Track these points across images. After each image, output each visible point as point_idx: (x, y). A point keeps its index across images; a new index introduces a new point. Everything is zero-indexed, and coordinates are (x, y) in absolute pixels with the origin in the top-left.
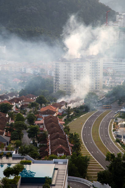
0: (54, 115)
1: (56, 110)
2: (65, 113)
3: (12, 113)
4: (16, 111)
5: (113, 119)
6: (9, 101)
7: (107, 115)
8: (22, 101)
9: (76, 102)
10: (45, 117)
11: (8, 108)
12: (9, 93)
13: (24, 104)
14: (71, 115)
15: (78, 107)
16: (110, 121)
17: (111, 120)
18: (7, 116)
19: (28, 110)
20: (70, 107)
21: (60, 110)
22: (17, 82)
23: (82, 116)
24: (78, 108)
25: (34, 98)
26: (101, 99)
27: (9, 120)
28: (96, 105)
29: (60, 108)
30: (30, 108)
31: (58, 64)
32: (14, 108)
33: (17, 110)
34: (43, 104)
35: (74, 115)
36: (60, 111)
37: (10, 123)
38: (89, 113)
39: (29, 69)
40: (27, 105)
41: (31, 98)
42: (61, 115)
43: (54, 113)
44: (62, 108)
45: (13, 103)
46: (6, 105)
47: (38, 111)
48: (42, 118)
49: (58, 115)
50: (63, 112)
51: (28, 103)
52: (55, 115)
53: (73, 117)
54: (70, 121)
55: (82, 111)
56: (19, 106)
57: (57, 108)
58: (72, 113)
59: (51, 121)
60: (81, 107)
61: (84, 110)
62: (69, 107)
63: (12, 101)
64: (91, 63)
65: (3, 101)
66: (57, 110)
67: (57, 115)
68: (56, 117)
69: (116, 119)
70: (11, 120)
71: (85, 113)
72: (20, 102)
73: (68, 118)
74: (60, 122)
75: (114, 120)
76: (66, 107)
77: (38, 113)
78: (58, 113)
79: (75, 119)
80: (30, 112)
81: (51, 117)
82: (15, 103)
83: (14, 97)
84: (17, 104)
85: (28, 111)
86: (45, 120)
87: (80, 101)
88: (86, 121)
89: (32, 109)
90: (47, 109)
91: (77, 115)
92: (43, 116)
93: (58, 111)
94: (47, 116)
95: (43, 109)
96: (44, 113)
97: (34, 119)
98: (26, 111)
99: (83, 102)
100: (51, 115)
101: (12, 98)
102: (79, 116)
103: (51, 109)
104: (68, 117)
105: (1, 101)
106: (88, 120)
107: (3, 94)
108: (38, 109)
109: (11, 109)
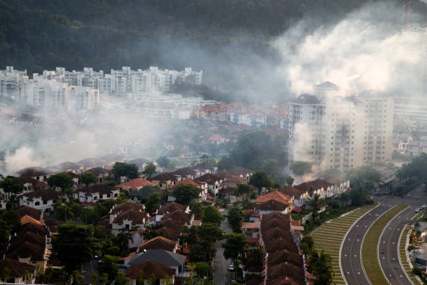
0: (283, 212)
1: (288, 201)
2: (307, 207)
3: (199, 205)
4: (207, 201)
5: (411, 223)
6: (196, 180)
7: (397, 215)
8: (221, 181)
9: (332, 187)
10: (263, 215)
11: (191, 194)
12: (199, 163)
13: (225, 187)
14: (321, 213)
15: (337, 196)
16: (405, 228)
17: (406, 225)
18: (188, 210)
19: (233, 199)
20: (319, 196)
21: (296, 202)
22: (218, 143)
23: (343, 215)
24: (336, 198)
25: (248, 175)
26: (387, 181)
27: (190, 219)
28: (376, 193)
29: (297, 198)
30: (237, 195)
31: (299, 106)
32: (203, 196)
33: (211, 198)
34: (264, 188)
35: (328, 213)
36: (298, 204)
37: (190, 227)
38: (359, 209)
39: (243, 116)
40: (232, 189)
41: (241, 176)
42: (297, 213)
43: (284, 206)
44: (301, 197)
45: (204, 184)
46: (188, 188)
47: (253, 201)
48: (259, 217)
49: (293, 212)
50: (304, 205)
51: (234, 186)
52: (286, 212)
53: (324, 217)
54: (318, 224)
55: (345, 204)
56: (216, 191)
57: (291, 196)
58: (324, 209)
59: (274, 225)
60: (343, 197)
61: (350, 203)
62: (317, 197)
63: (203, 179)
64: (367, 106)
65: (184, 179)
66: (291, 201)
67: (290, 211)
68: (287, 216)
69: (417, 225)
70: (195, 219)
71: (351, 210)
72: (217, 183)
73: (314, 219)
74: (293, 228)
75: (413, 226)
76: (311, 196)
77: (251, 206)
78: (292, 208)
79: (328, 222)
80: (235, 204)
81: (275, 216)
82: (206, 185)
83: (207, 171)
84: (211, 187)
85: (232, 202)
86: (263, 222)
87: (342, 184)
88: (352, 226)
89: (240, 199)
90: (270, 199)
91: (333, 214)
92: (262, 213)
93: (294, 203)
94: (269, 212)
95: (261, 199)
96: (264, 207)
97: (241, 219)
98: (227, 201)
99: (348, 186)
100: (276, 212)
101: (203, 174)
102: (338, 216)
103: (277, 200)
104: (314, 216)
105: (179, 179)
106: (356, 224)
107: (186, 166)
108: (253, 197)
109: (198, 197)
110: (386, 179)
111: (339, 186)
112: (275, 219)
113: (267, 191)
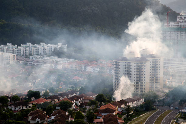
0: (113, 114)
1: (115, 108)
2: (124, 112)
3: (72, 111)
4: (76, 109)
5: (174, 119)
6: (69, 99)
7: (167, 115)
8: (81, 99)
9: (136, 102)
10: (104, 115)
11: (68, 105)
12: (70, 90)
13: (83, 102)
14: (131, 114)
15: (138, 106)
16: (171, 122)
17: (172, 120)
18: (67, 114)
19: (88, 108)
20: (130, 106)
21: (119, 109)
22: (78, 80)
23: (141, 115)
24: (138, 107)
25: (94, 96)
26: (161, 99)
27: (69, 117)
28: (156, 104)
29: (119, 107)
30: (89, 106)
31: (118, 62)
32: (74, 106)
33: (77, 107)
34: (103, 103)
35: (134, 114)
36: (120, 110)
37: (69, 121)
38: (149, 112)
39: (89, 67)
40: (87, 103)
41: (91, 96)
42: (120, 114)
43: (114, 111)
44: (121, 107)
45: (73, 101)
46: (66, 102)
47: (98, 109)
48: (102, 116)
49: (118, 114)
50: (123, 111)
51: (88, 101)
52: (114, 114)
53: (133, 116)
54: (130, 120)
55: (142, 110)
56: (79, 104)
57: (116, 106)
58: (132, 112)
59: (110, 120)
60: (141, 106)
61: (144, 110)
62: (129, 106)
63: (73, 98)
64: (151, 62)
65: (63, 98)
66: (116, 109)
67: (116, 113)
68: (115, 116)
69: (177, 120)
70: (71, 118)
71: (145, 113)
72: (79, 100)
73: (128, 117)
74: (119, 121)
75: (175, 120)
76: (126, 106)
77: (97, 111)
78: (117, 112)
79: (135, 119)
80: (90, 110)
81: (110, 116)
82: (74, 101)
83: (74, 94)
84: (77, 102)
85: (88, 109)
86: (104, 119)
87: (140, 101)
88: (146, 120)
89: (91, 107)
90: (106, 108)
91: (136, 115)
92: (103, 114)
93: (118, 109)
94: (106, 114)
95: (103, 108)
96: (104, 111)
97: (94, 117)
98: (85, 109)
99: (143, 101)
100: (110, 114)
101: (72, 96)
102: (139, 116)
103: (110, 108)
104: (128, 116)
105: (61, 98)
106: (148, 120)
107: (63, 92)
108: (98, 107)
109: (71, 107)
110: (161, 98)
111: (139, 101)
112: (111, 117)
113: (104, 104)
